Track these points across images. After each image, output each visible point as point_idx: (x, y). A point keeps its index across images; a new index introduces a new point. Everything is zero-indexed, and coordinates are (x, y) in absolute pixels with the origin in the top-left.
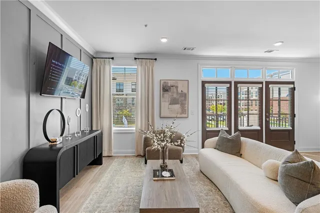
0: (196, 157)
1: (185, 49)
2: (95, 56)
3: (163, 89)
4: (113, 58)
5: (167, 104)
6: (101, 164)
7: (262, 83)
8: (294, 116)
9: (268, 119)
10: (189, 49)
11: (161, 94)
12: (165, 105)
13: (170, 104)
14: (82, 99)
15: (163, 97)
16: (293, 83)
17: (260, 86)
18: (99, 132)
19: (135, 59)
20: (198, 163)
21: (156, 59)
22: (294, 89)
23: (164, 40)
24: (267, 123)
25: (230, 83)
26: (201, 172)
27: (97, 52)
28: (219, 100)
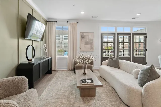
0: (98, 70)
1: (93, 17)
2: (47, 21)
3: (82, 37)
4: (56, 22)
5: (84, 44)
6: (51, 73)
7: (130, 34)
8: (146, 50)
9: (133, 52)
10: (95, 17)
11: (81, 39)
12: (83, 45)
13: (85, 45)
14: (42, 41)
15: (82, 41)
16: (146, 34)
17: (130, 35)
18: (50, 58)
19: (68, 22)
20: (99, 73)
21: (78, 22)
22: (146, 37)
23: (82, 13)
24: (133, 54)
25: (115, 34)
26: (101, 76)
27: (49, 19)
28: (109, 42)
